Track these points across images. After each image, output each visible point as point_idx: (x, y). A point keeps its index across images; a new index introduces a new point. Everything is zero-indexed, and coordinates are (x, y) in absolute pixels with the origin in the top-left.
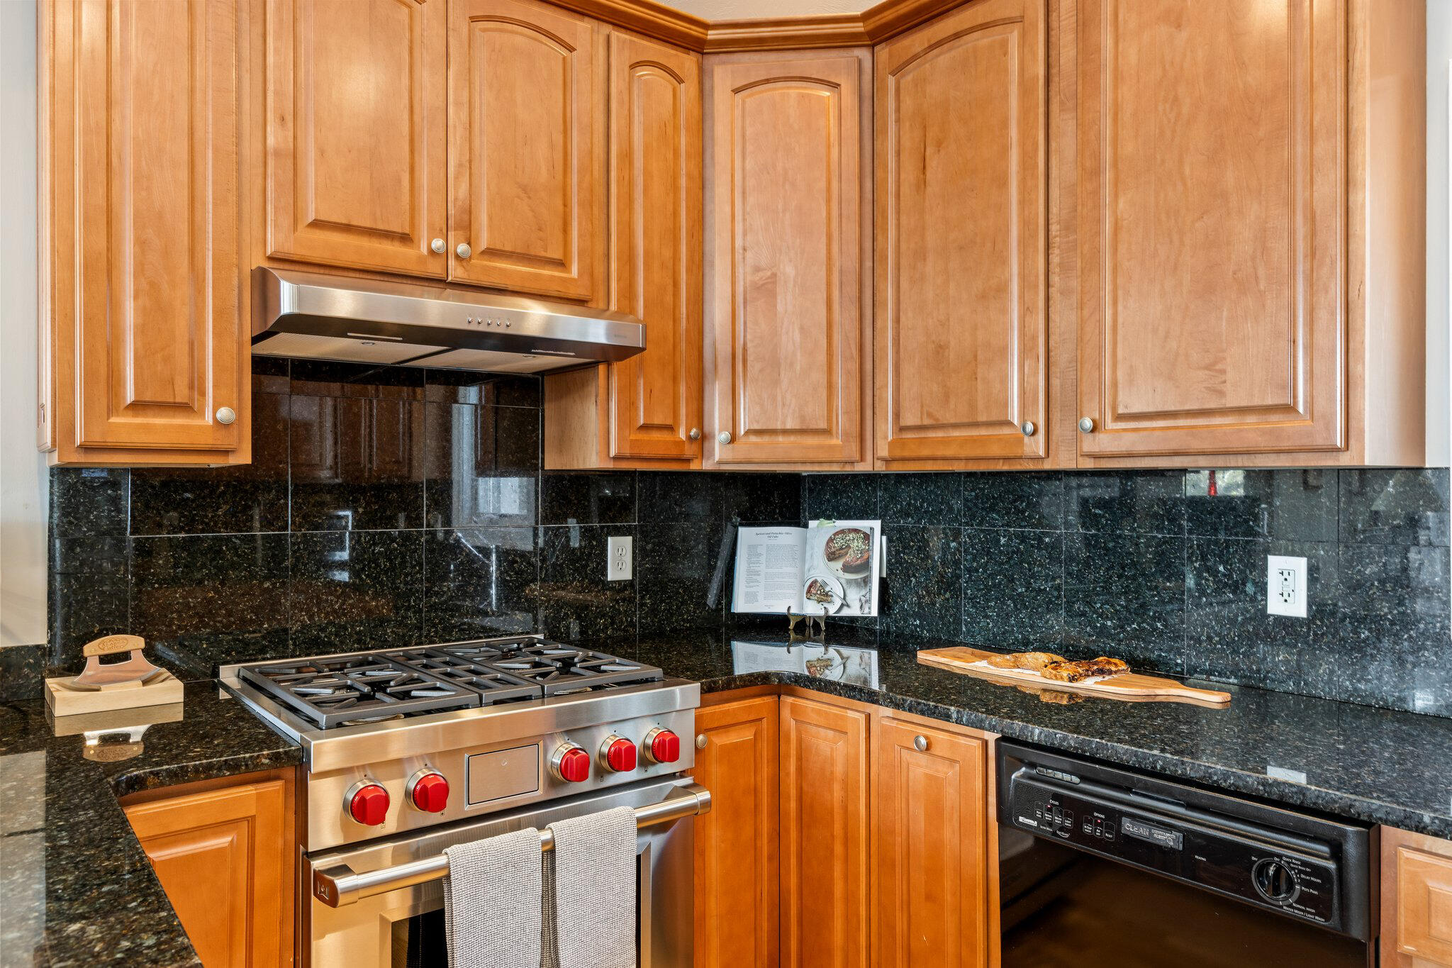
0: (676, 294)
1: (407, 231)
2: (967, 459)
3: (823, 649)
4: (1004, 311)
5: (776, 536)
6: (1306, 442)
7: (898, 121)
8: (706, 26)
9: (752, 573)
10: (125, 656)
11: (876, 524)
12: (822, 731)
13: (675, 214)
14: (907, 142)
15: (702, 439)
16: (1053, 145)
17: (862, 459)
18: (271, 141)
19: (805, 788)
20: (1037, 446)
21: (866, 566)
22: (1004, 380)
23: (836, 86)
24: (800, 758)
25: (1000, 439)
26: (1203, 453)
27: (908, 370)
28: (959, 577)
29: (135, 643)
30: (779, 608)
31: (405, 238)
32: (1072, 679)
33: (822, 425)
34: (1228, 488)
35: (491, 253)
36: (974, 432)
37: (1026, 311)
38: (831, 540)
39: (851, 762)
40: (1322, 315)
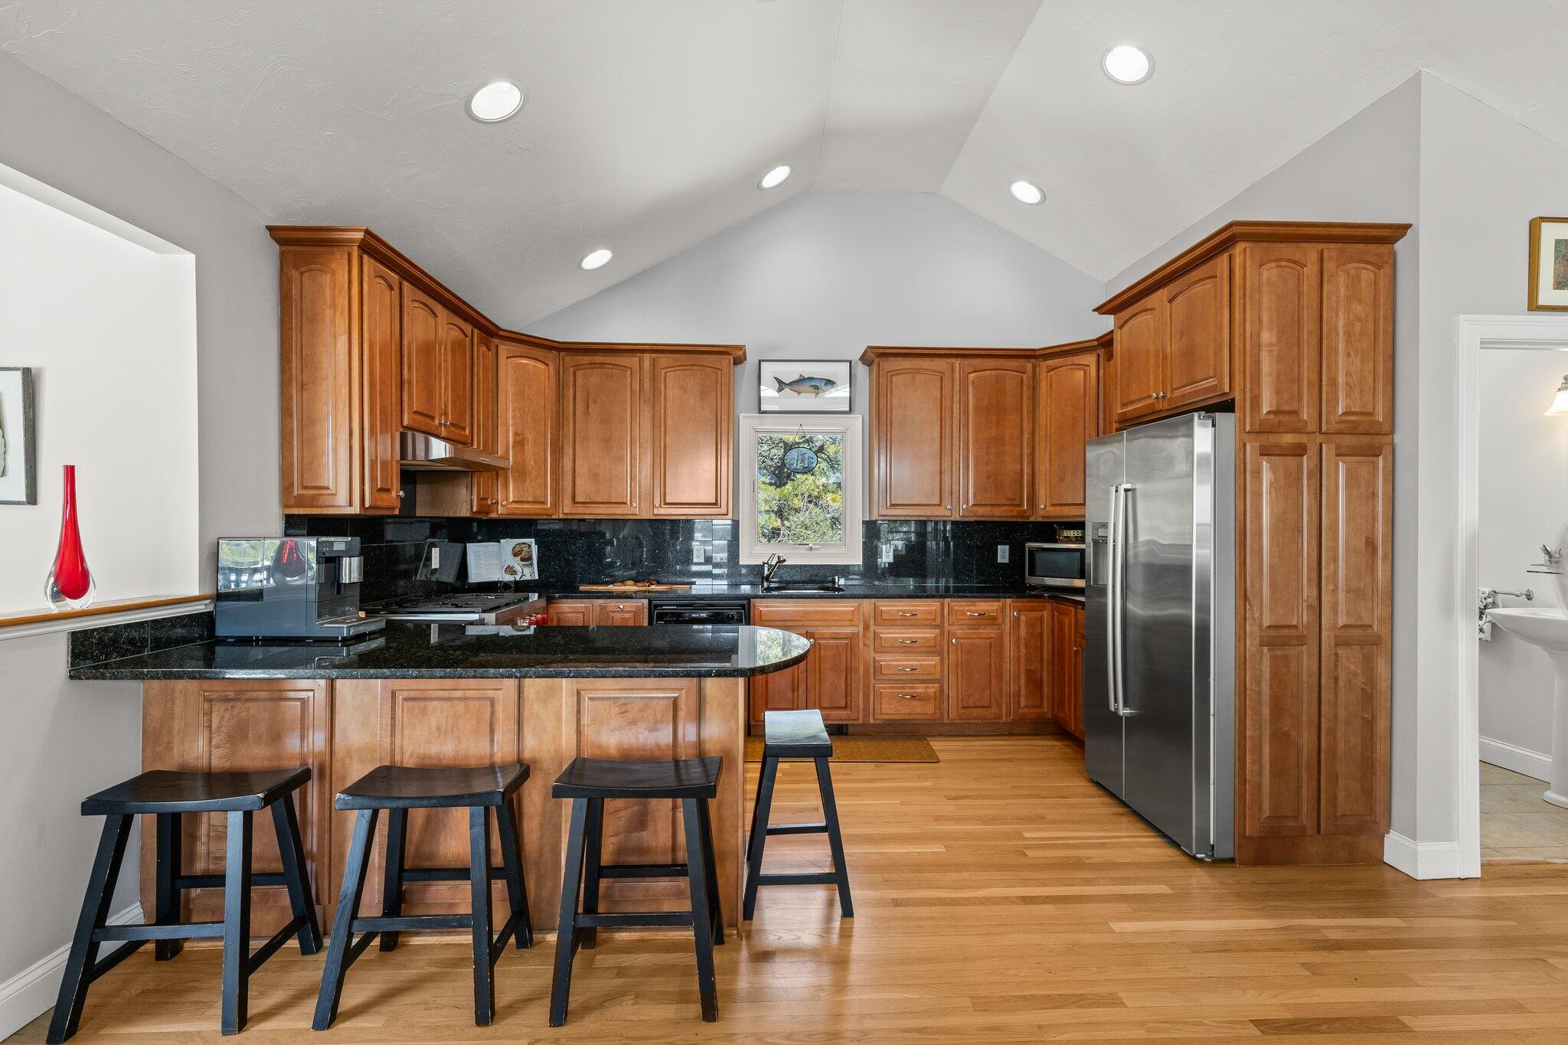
1: (434, 415)
2: (607, 514)
4: (624, 465)
5: (487, 547)
6: (719, 513)
7: (574, 386)
8: (500, 329)
9: (475, 564)
11: (533, 540)
12: (570, 614)
13: (489, 407)
14: (579, 396)
16: (642, 413)
17: (555, 514)
18: (405, 376)
20: (635, 511)
21: (530, 558)
22: (624, 488)
23: (547, 365)
25: (620, 508)
26: (692, 515)
27: (579, 481)
30: (495, 578)
31: (433, 418)
33: (542, 499)
35: (451, 424)
36: (611, 506)
37: (632, 467)
38: (514, 548)
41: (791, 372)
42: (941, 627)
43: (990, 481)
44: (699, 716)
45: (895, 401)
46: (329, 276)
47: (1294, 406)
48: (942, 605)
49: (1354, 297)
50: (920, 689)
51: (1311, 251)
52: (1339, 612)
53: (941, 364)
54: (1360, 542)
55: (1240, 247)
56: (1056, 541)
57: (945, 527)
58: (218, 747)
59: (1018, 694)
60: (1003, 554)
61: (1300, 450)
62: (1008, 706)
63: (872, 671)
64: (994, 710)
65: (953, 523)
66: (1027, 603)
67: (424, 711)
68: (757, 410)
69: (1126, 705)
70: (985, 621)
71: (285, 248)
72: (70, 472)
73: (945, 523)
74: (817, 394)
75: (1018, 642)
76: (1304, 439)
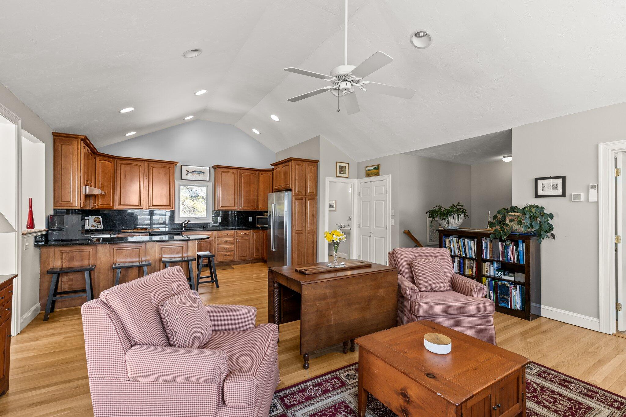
7: (121, 170)
11: (100, 216)
21: (100, 222)
23: (111, 163)
38: (94, 219)
41: (191, 168)
42: (234, 237)
43: (247, 201)
44: (187, 251)
45: (222, 179)
46: (71, 146)
47: (301, 191)
48: (235, 232)
49: (311, 172)
50: (229, 253)
51: (304, 163)
52: (308, 227)
53: (235, 171)
54: (312, 215)
55: (293, 161)
56: (263, 216)
57: (235, 212)
58: (64, 263)
59: (253, 253)
60: (250, 219)
61: (302, 199)
62: (251, 255)
63: (216, 249)
64: (248, 257)
65: (237, 211)
66: (256, 231)
67: (122, 252)
68: (180, 179)
69: (274, 249)
70: (246, 236)
71: (55, 137)
72: (31, 200)
73: (235, 211)
74: (199, 175)
75: (253, 240)
76: (303, 197)
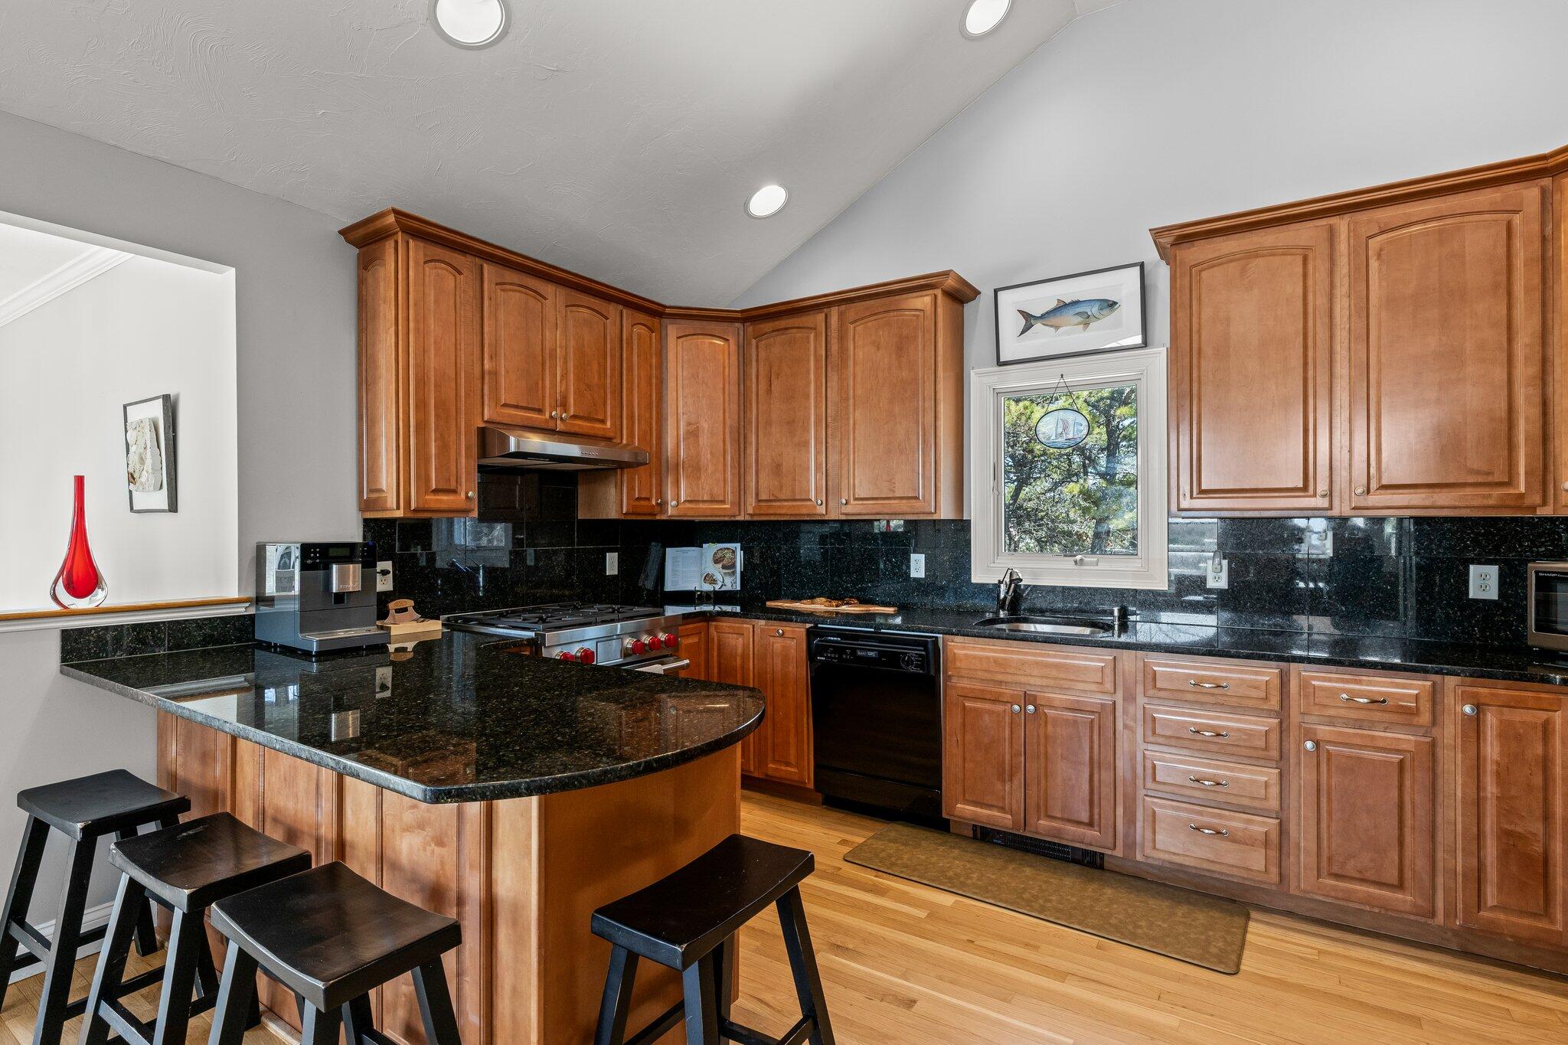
0: (651, 435)
1: (541, 407)
2: (791, 515)
3: (712, 607)
4: (808, 452)
5: (687, 552)
6: (922, 510)
7: (757, 360)
8: (665, 307)
9: (674, 571)
10: (405, 610)
11: (738, 545)
12: (730, 635)
13: (651, 396)
14: (762, 372)
15: (662, 506)
16: (829, 384)
17: (740, 514)
18: (486, 367)
19: (722, 661)
20: (822, 510)
21: (733, 566)
22: (808, 481)
24: (719, 649)
25: (806, 506)
26: (887, 514)
27: (763, 475)
28: (780, 569)
29: (409, 603)
31: (540, 411)
32: (837, 606)
33: (721, 498)
34: (896, 526)
35: (574, 417)
36: (795, 503)
37: (817, 453)
38: (715, 553)
39: (745, 647)
40: (927, 465)
41: (1041, 299)
42: (1281, 715)
45: (1207, 313)
46: (383, 269)
48: (1288, 676)
50: (1236, 823)
53: (1301, 234)
59: (1478, 877)
60: (1483, 583)
62: (1453, 894)
63: (1140, 774)
64: (1412, 897)
68: (995, 360)
70: (1387, 717)
71: (361, 250)
72: (80, 481)
74: (1087, 324)
75: (1477, 769)
